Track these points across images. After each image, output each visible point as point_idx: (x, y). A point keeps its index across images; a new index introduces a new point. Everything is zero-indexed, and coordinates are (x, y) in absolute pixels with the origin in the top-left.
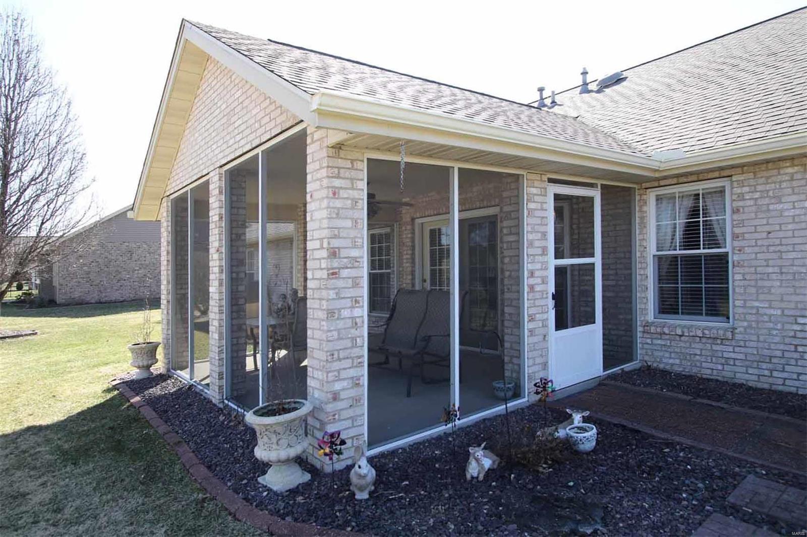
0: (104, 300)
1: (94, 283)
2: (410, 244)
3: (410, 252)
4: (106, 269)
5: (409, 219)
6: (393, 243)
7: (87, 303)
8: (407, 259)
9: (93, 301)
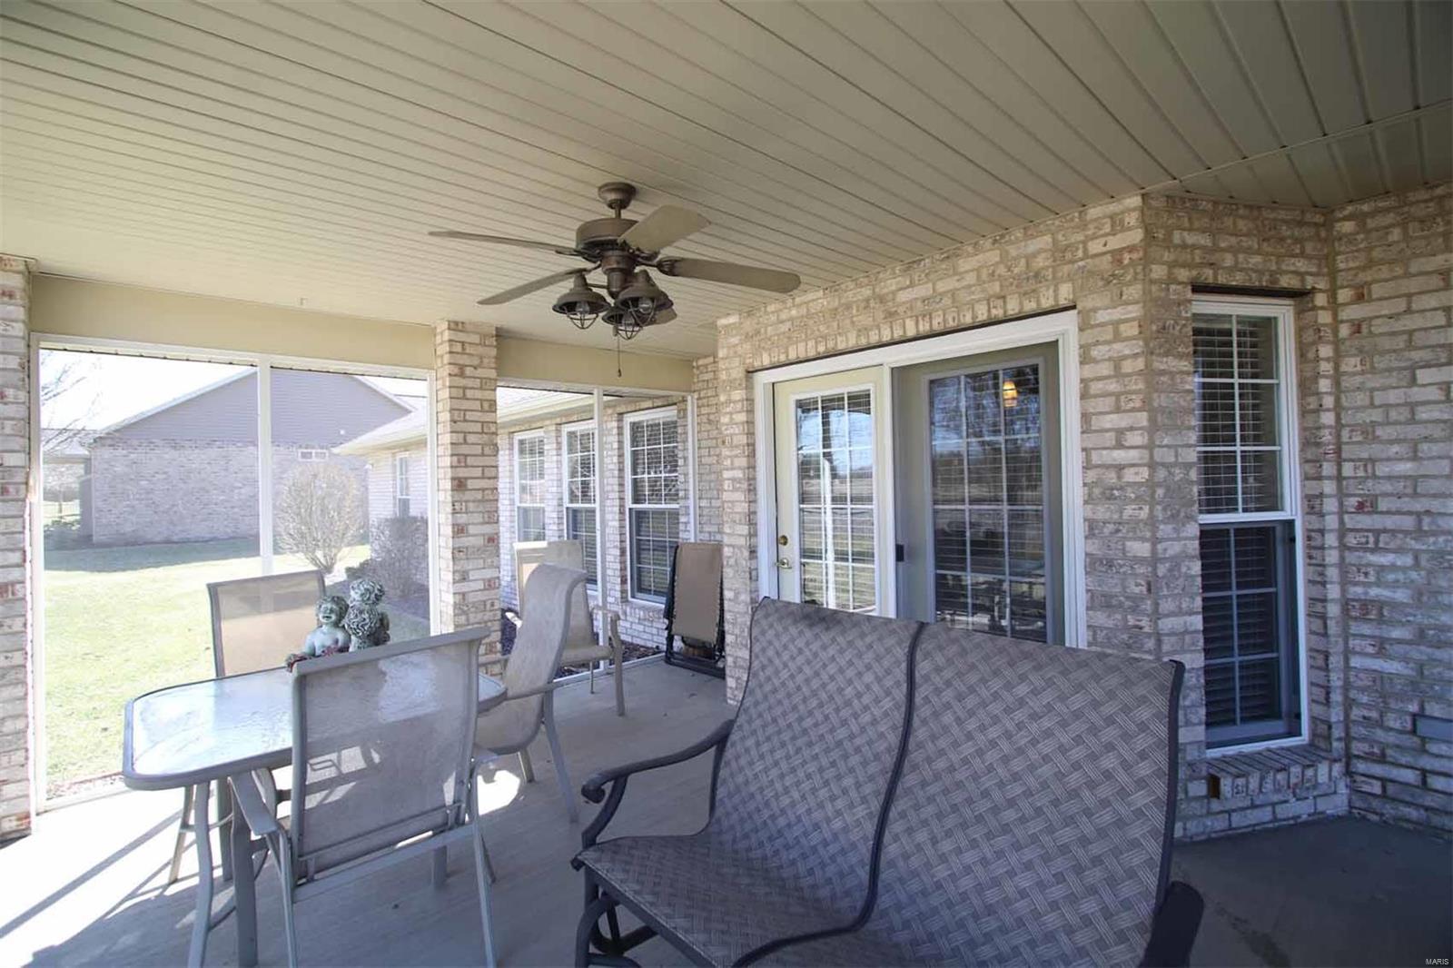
0: (175, 538)
1: (161, 509)
2: (744, 440)
3: (743, 462)
4: (182, 485)
5: (738, 373)
6: (685, 441)
7: (145, 543)
8: (733, 480)
9: (157, 539)
